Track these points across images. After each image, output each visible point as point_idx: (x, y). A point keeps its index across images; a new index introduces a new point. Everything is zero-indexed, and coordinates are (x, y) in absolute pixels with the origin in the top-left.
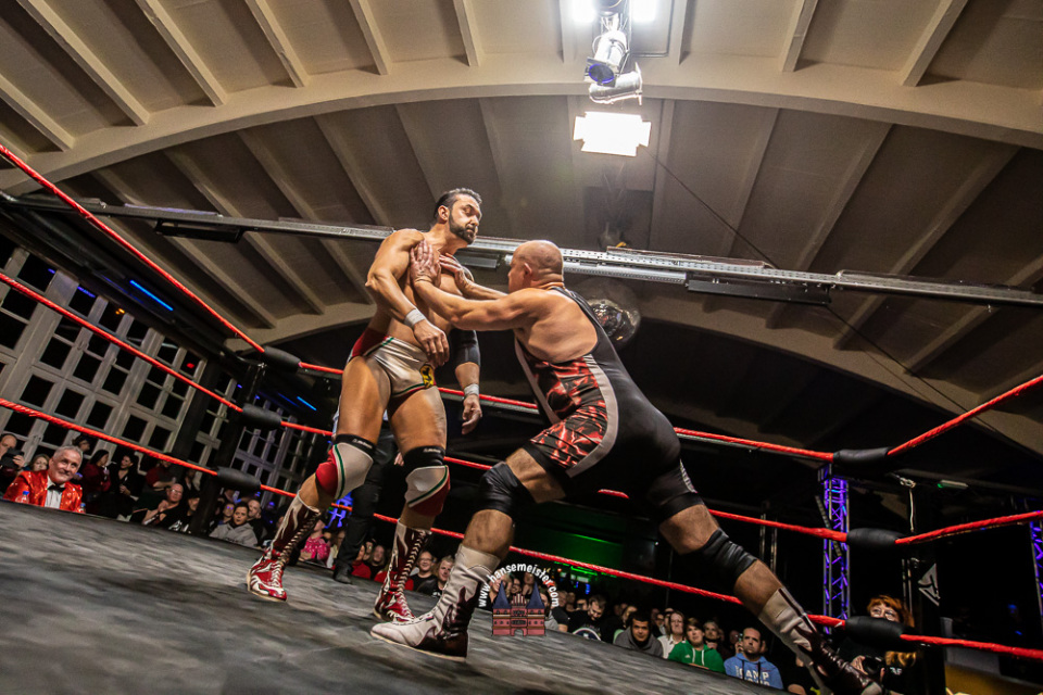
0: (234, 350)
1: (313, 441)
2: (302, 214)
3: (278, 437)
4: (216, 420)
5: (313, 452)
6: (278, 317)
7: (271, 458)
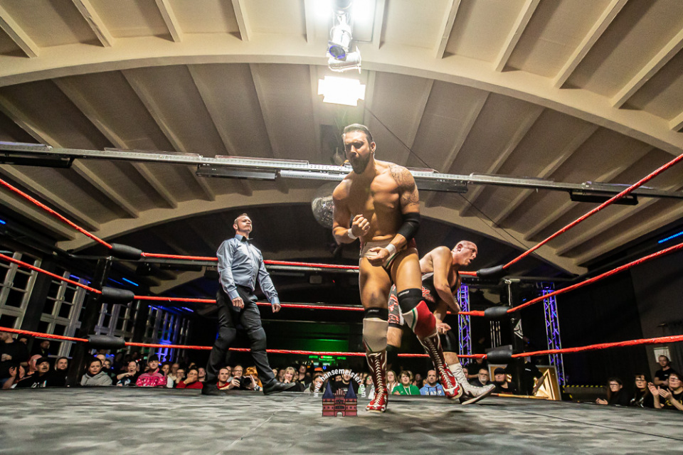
0: (66, 250)
1: (138, 307)
2: (115, 145)
3: (109, 309)
4: (56, 303)
5: (138, 315)
6: (102, 222)
7: (106, 324)
